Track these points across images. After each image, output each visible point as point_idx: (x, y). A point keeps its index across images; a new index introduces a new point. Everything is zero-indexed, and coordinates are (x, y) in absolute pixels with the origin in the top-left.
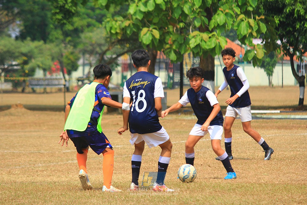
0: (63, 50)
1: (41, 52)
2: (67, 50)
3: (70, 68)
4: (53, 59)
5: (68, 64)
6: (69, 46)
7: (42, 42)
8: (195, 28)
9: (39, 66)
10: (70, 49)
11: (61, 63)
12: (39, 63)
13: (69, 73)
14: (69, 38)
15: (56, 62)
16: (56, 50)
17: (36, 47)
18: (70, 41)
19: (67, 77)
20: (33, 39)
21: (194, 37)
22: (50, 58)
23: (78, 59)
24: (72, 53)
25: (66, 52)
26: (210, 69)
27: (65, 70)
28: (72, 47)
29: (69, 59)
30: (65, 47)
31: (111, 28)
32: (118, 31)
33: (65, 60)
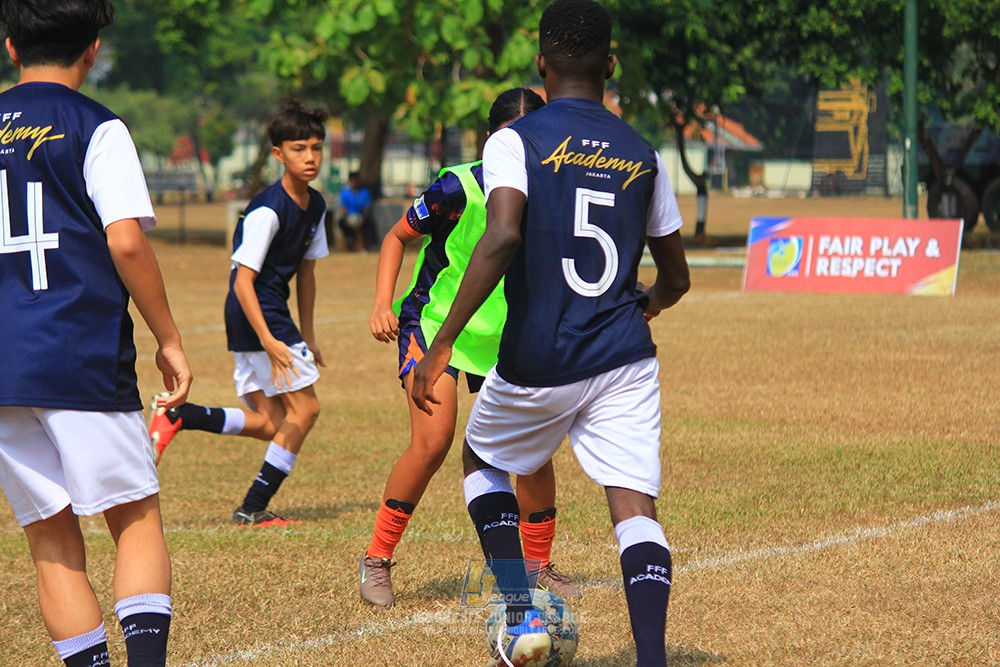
0: (200, 112)
1: (152, 114)
2: (208, 116)
3: (215, 149)
4: (177, 129)
5: (213, 142)
6: (211, 103)
7: (152, 95)
8: (465, 74)
9: (146, 147)
10: (215, 108)
11: (195, 138)
12: (147, 139)
13: (215, 162)
14: (211, 87)
15: (184, 137)
16: (183, 111)
17: (142, 105)
18: (215, 94)
19: (208, 169)
20: (136, 86)
21: (466, 92)
22: (169, 127)
23: (232, 131)
24: (220, 118)
25: (206, 117)
27: (205, 153)
28: (219, 106)
29: (215, 132)
30: (205, 106)
31: (280, 64)
32: (296, 70)
33: (205, 134)
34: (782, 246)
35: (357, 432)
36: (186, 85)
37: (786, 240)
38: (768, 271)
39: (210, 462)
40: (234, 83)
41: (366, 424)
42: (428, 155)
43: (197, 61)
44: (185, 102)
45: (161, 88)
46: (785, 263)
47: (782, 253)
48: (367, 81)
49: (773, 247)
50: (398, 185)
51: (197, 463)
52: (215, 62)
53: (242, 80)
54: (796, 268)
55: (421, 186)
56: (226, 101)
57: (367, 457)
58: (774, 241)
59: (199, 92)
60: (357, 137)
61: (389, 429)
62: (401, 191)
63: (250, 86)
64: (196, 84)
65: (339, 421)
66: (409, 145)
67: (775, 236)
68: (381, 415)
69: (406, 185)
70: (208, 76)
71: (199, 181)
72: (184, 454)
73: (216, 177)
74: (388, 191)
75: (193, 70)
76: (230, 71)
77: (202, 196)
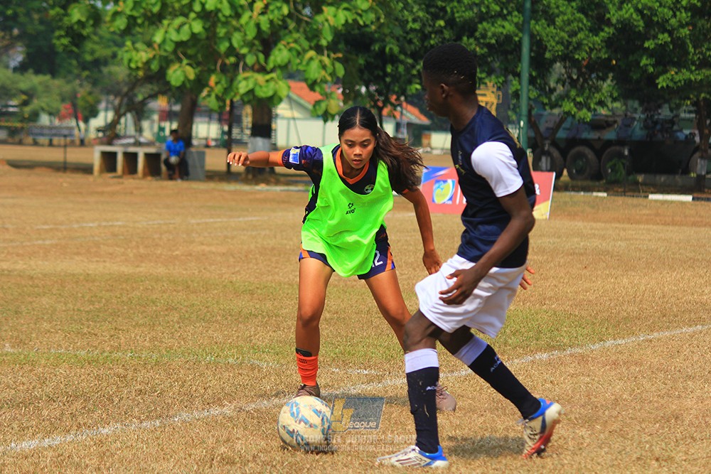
0: (78, 89)
1: (47, 89)
2: (83, 91)
3: (87, 113)
4: (63, 100)
5: (85, 108)
6: (85, 83)
7: (48, 77)
8: (246, 68)
9: (43, 109)
10: (88, 87)
11: (74, 105)
12: (43, 105)
13: (86, 121)
14: (86, 73)
15: (68, 104)
16: (67, 88)
17: (40, 83)
18: (88, 77)
19: (82, 125)
20: (38, 71)
21: (246, 79)
22: (58, 98)
23: (98, 102)
24: (90, 93)
25: (82, 92)
26: (265, 121)
27: (80, 115)
28: (90, 86)
29: (87, 102)
30: (81, 85)
31: (130, 61)
32: (140, 65)
33: (80, 103)
34: (442, 185)
35: (174, 293)
36: (70, 72)
37: (445, 181)
38: (433, 201)
39: (82, 309)
40: (100, 71)
41: (180, 288)
42: (220, 121)
43: (77, 57)
44: (69, 82)
45: (54, 73)
46: (444, 196)
47: (442, 189)
48: (184, 72)
49: (437, 185)
50: (201, 139)
51: (74, 310)
52: (88, 58)
53: (105, 70)
54: (450, 199)
55: (216, 140)
56: (95, 83)
57: (181, 309)
58: (438, 181)
59: (78, 76)
60: (177, 108)
61: (195, 292)
62: (204, 142)
63: (110, 73)
64: (76, 71)
65: (163, 286)
66: (209, 114)
67: (437, 178)
68: (189, 282)
69: (206, 139)
70: (84, 66)
71: (76, 132)
72: (65, 304)
73: (87, 130)
74: (195, 142)
75: (74, 62)
76: (98, 63)
77: (78, 142)
